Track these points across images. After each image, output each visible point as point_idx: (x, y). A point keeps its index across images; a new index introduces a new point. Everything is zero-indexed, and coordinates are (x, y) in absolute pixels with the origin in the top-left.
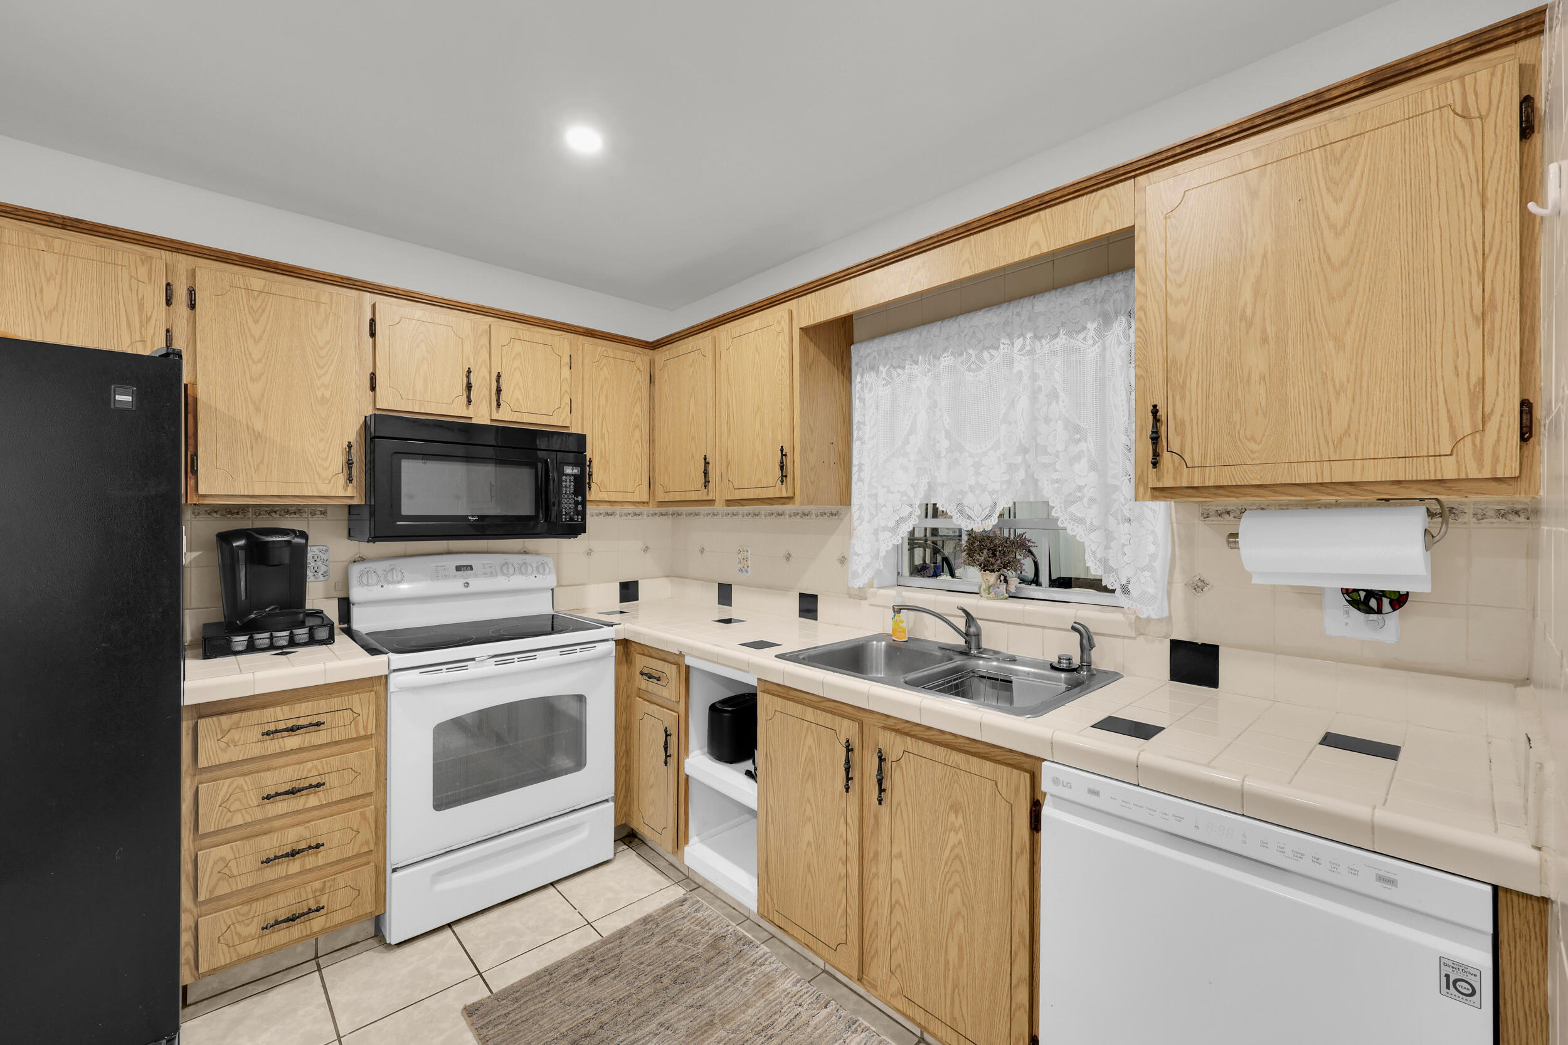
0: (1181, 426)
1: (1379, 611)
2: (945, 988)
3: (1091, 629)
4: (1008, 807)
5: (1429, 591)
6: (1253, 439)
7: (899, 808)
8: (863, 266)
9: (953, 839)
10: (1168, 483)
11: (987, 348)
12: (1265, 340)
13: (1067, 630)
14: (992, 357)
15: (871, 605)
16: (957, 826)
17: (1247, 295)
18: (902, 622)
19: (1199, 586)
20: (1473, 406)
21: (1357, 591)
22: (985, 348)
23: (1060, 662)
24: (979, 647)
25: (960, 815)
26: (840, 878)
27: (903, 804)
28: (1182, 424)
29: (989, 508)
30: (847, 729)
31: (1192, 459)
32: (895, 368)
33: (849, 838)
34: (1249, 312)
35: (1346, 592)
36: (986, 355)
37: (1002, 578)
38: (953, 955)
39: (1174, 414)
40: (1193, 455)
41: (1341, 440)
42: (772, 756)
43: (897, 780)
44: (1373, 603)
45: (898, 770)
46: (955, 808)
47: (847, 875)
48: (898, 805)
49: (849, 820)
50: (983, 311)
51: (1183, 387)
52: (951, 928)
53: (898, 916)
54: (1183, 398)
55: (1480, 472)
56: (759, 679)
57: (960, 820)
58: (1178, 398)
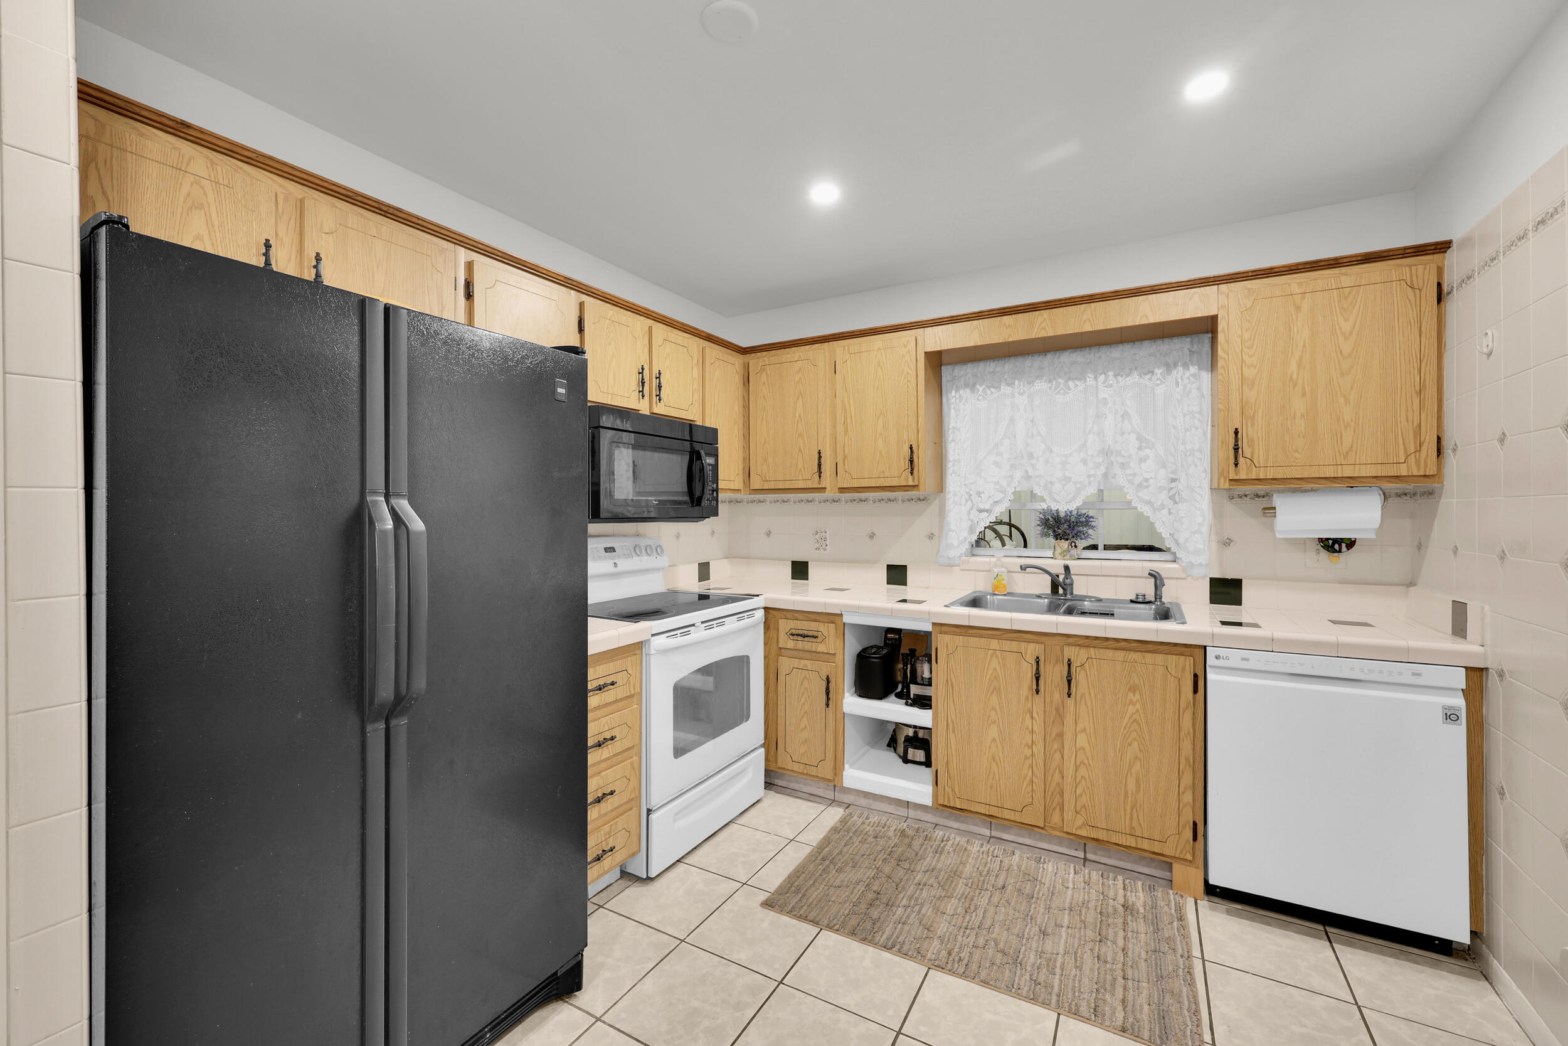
0: (1251, 442)
1: (1340, 551)
2: (1125, 810)
3: (1163, 576)
4: (1176, 681)
5: (1374, 537)
6: (1297, 451)
7: (1083, 699)
9: (1132, 709)
10: (1243, 476)
11: (1073, 380)
12: (1304, 394)
13: (1146, 577)
14: (1076, 386)
15: (962, 570)
16: (1134, 700)
17: (1293, 366)
18: (1003, 580)
19: (1227, 543)
20: (1415, 438)
21: (1327, 539)
22: (1069, 378)
23: (1137, 598)
24: (1072, 594)
25: (1137, 692)
26: (1026, 758)
27: (1087, 696)
28: (1253, 441)
29: (1072, 495)
30: (1032, 650)
31: (1259, 462)
32: (989, 387)
33: (1035, 728)
34: (1295, 376)
35: (1321, 540)
36: (1071, 383)
37: (1073, 544)
38: (1131, 785)
39: (1247, 434)
40: (1260, 459)
41: (1347, 453)
42: (954, 681)
43: (1080, 677)
44: (1337, 547)
45: (1083, 672)
46: (1133, 689)
47: (1033, 755)
48: (1082, 696)
49: (1035, 715)
50: (1070, 350)
51: (1253, 417)
52: (1130, 769)
53: (1083, 772)
54: (1253, 425)
55: (1418, 472)
56: (934, 624)
57: (1137, 696)
58: (1249, 424)
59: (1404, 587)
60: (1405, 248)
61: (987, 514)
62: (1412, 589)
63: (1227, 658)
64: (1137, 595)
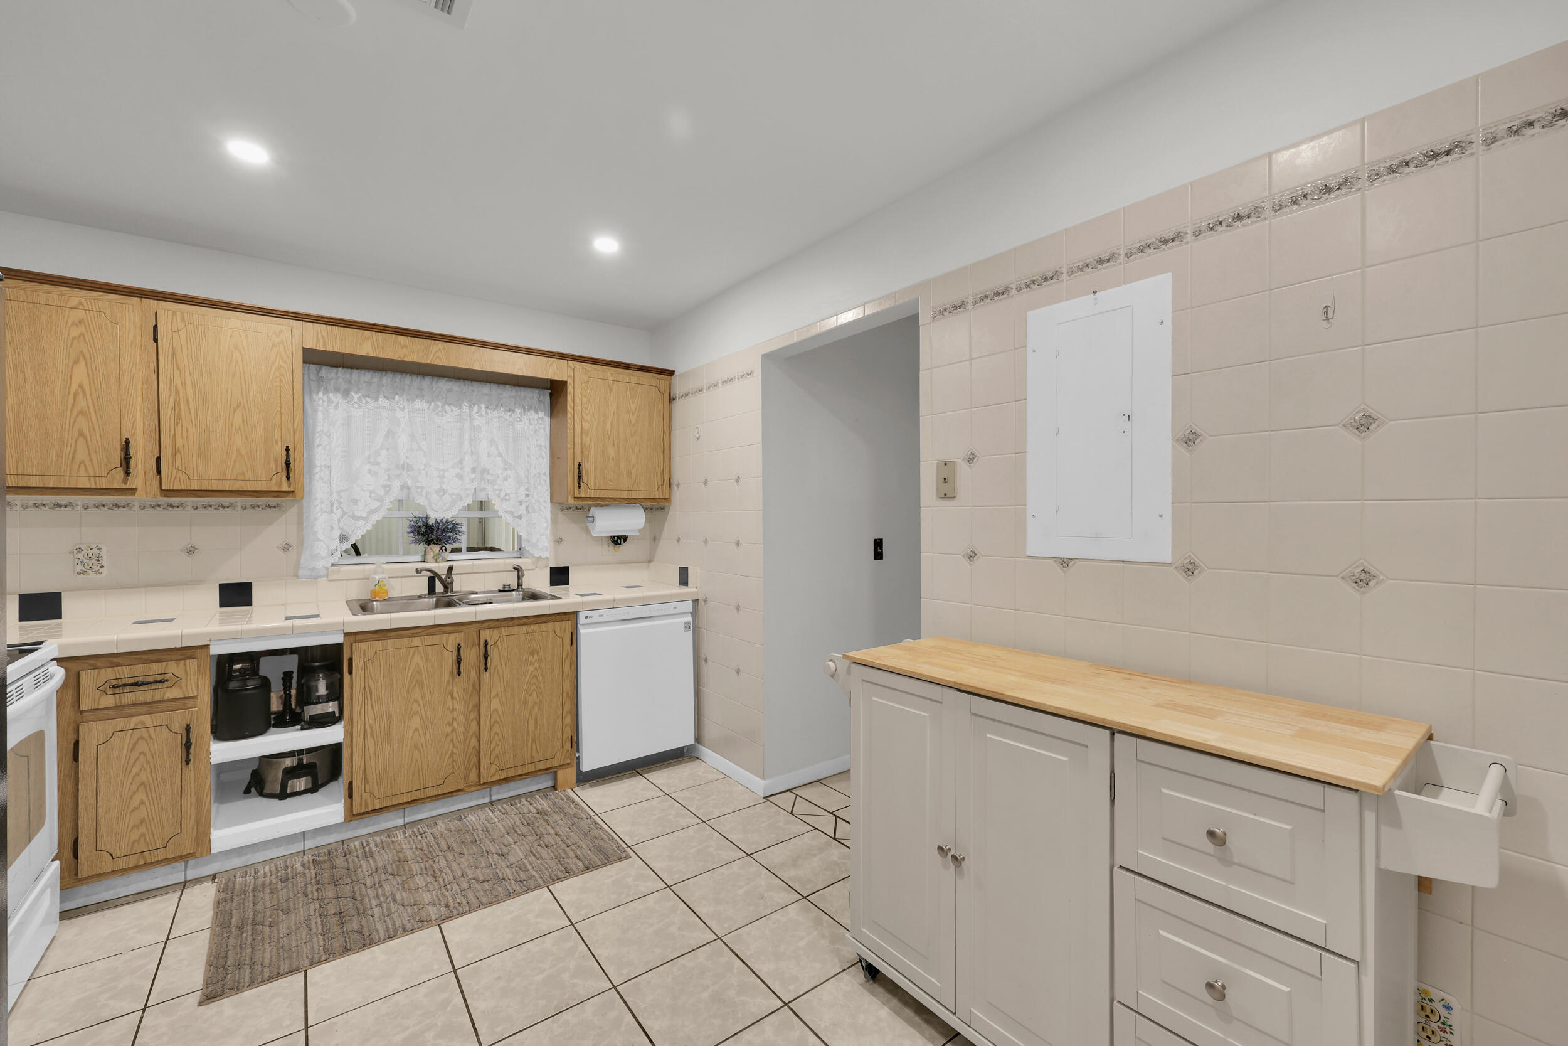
0: (587, 472)
1: (620, 544)
2: (527, 746)
3: (523, 569)
4: (561, 639)
5: (638, 534)
6: (610, 480)
7: (496, 670)
8: (391, 329)
9: (532, 668)
10: (582, 495)
11: (449, 405)
12: (614, 444)
13: (512, 571)
14: (452, 411)
15: (330, 581)
16: (534, 661)
17: (609, 426)
19: (559, 541)
20: (660, 477)
21: (614, 537)
22: (446, 403)
23: (504, 588)
24: (452, 591)
25: (536, 655)
26: (447, 735)
27: (499, 667)
28: (588, 471)
29: (448, 505)
30: (452, 640)
31: (591, 486)
32: (364, 396)
33: (456, 706)
34: (609, 433)
35: (612, 537)
36: (447, 407)
37: (444, 548)
38: (532, 726)
39: (585, 467)
40: (592, 485)
42: (372, 686)
43: (494, 653)
44: (619, 541)
45: (496, 648)
46: (532, 653)
47: (454, 730)
48: (495, 668)
49: (455, 695)
50: (446, 379)
51: (588, 456)
52: (530, 714)
53: (496, 729)
54: (588, 461)
55: (659, 495)
56: (346, 635)
57: (536, 657)
58: (586, 461)
59: (647, 564)
60: (658, 369)
61: (364, 522)
62: (651, 564)
63: (592, 617)
64: (504, 585)
